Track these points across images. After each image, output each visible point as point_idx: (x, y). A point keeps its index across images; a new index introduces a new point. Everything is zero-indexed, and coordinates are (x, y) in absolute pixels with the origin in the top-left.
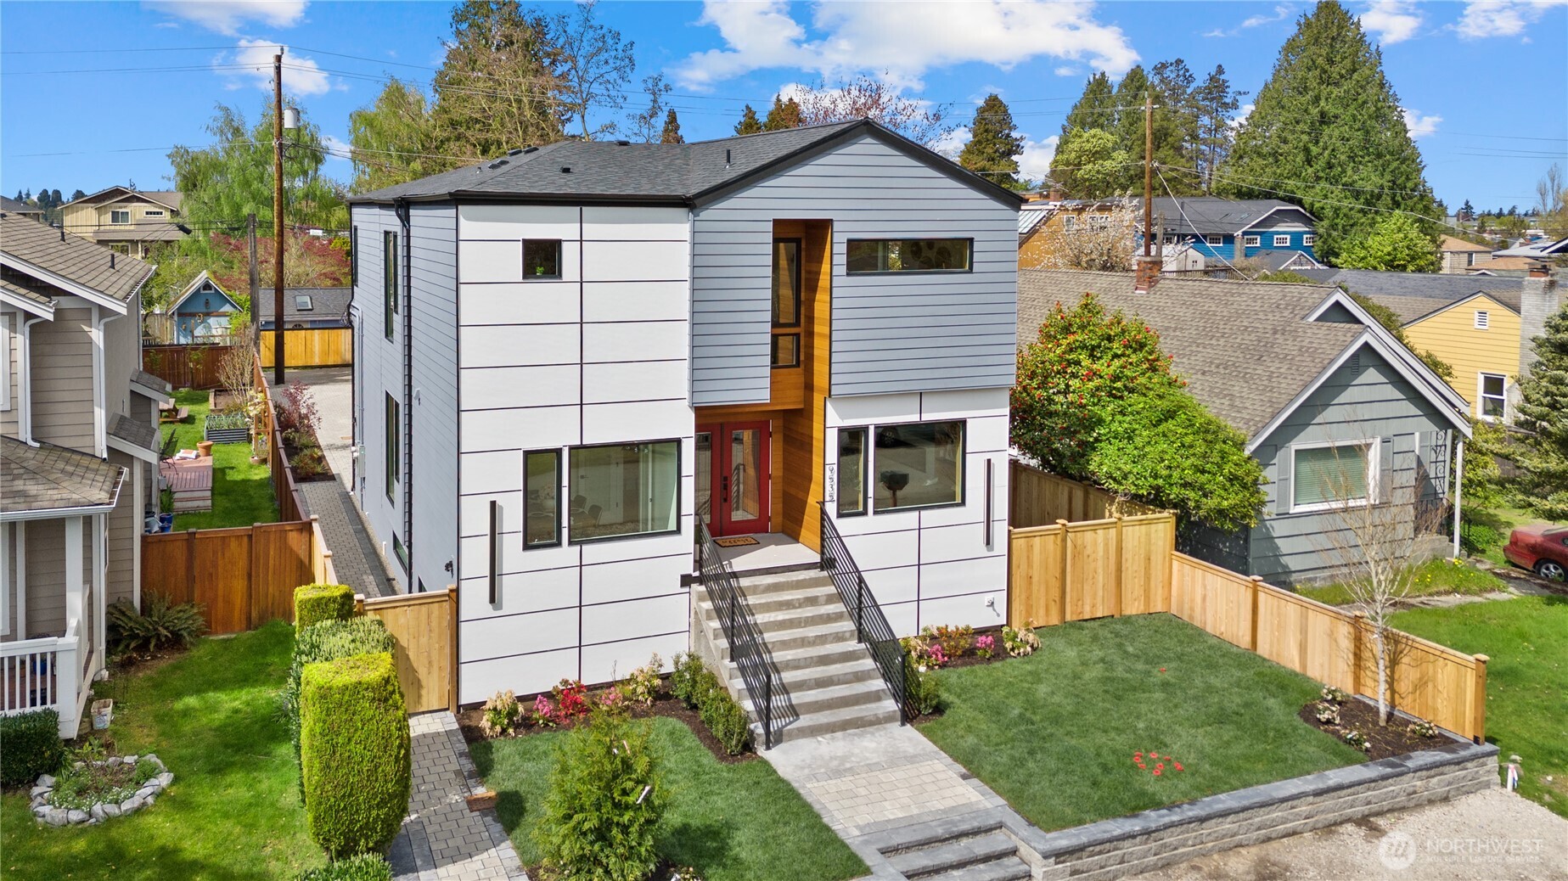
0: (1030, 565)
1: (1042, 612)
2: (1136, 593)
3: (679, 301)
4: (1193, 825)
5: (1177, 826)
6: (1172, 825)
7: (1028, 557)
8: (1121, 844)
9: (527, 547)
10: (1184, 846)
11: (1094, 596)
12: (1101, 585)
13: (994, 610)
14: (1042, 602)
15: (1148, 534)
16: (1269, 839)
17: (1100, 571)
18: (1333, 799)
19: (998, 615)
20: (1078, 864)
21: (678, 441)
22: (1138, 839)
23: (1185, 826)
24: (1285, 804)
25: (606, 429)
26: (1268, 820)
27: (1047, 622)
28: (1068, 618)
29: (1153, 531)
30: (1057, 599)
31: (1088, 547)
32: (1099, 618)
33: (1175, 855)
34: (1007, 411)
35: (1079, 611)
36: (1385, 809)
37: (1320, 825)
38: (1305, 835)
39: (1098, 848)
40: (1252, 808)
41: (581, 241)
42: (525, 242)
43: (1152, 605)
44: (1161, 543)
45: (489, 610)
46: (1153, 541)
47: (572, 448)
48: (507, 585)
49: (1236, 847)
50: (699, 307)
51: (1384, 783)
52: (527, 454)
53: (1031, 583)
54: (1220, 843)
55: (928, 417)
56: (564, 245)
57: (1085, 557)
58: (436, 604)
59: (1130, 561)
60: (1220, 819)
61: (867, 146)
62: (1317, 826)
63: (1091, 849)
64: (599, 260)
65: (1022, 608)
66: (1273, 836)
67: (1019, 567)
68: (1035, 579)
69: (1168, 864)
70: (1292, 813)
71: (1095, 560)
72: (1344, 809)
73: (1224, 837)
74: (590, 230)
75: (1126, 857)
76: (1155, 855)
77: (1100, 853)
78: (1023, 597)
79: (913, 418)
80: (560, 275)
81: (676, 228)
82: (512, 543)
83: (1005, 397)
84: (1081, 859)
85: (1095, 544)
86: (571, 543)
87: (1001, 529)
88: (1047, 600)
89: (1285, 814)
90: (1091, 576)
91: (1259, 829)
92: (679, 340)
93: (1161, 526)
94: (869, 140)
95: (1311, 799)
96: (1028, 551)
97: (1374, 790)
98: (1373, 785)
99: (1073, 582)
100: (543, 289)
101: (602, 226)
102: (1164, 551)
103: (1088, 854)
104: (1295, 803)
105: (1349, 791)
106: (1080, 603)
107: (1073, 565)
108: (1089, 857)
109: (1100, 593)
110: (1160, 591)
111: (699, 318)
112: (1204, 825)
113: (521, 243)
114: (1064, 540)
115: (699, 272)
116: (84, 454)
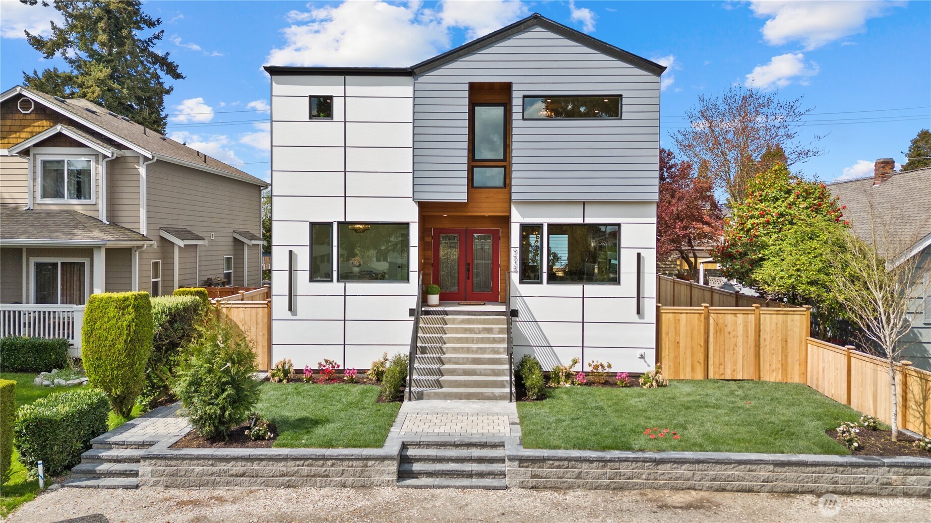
0: (677, 333)
1: (688, 369)
2: (774, 366)
3: (406, 135)
4: (647, 464)
5: (632, 462)
6: (626, 460)
7: (676, 328)
8: (579, 465)
9: (312, 280)
10: (638, 478)
11: (735, 363)
12: (741, 356)
13: (645, 362)
14: (689, 362)
15: (785, 323)
16: (724, 490)
17: (740, 344)
18: (796, 472)
19: (649, 366)
20: (538, 471)
21: (407, 224)
22: (595, 464)
23: (640, 463)
24: (743, 466)
25: (360, 213)
26: (723, 475)
27: (693, 377)
28: (711, 376)
29: (789, 320)
30: (702, 361)
31: (729, 326)
32: (739, 380)
33: (629, 483)
34: (655, 220)
35: (721, 372)
36: (853, 491)
37: (779, 490)
38: (761, 494)
39: (557, 463)
40: (709, 463)
41: (345, 97)
42: (311, 97)
43: (789, 377)
44: (797, 330)
45: (288, 315)
46: (789, 328)
47: (339, 223)
48: (300, 302)
49: (688, 489)
50: (418, 138)
51: (854, 470)
52: (313, 225)
53: (678, 347)
54: (672, 483)
55: (589, 220)
56: (335, 99)
57: (727, 334)
58: (261, 309)
59: (767, 343)
60: (675, 466)
61: (538, 33)
62: (775, 490)
63: (551, 462)
64: (356, 110)
65: (670, 364)
66: (728, 488)
67: (668, 334)
68: (682, 345)
69: (621, 488)
70: (749, 475)
71: (736, 337)
72: (807, 482)
73: (677, 479)
74: (351, 90)
75: (582, 474)
76: (609, 479)
77: (559, 467)
78: (672, 355)
79: (579, 220)
80: (332, 119)
81: (404, 89)
82: (303, 277)
83: (653, 209)
84: (543, 468)
85: (736, 324)
86: (338, 281)
87: (650, 306)
88: (692, 361)
89: (742, 474)
90: (732, 349)
91: (714, 480)
92: (405, 160)
93: (797, 317)
94: (539, 29)
95: (771, 467)
96: (675, 323)
97: (842, 472)
98: (841, 469)
99: (715, 350)
100: (321, 126)
101: (357, 88)
102: (801, 337)
103: (548, 466)
104: (753, 467)
105: (814, 469)
106: (722, 367)
107: (715, 338)
108: (549, 468)
109: (740, 361)
110: (797, 367)
111: (418, 145)
112: (659, 467)
113: (308, 98)
114: (707, 318)
115: (418, 116)
116: (135, 232)
